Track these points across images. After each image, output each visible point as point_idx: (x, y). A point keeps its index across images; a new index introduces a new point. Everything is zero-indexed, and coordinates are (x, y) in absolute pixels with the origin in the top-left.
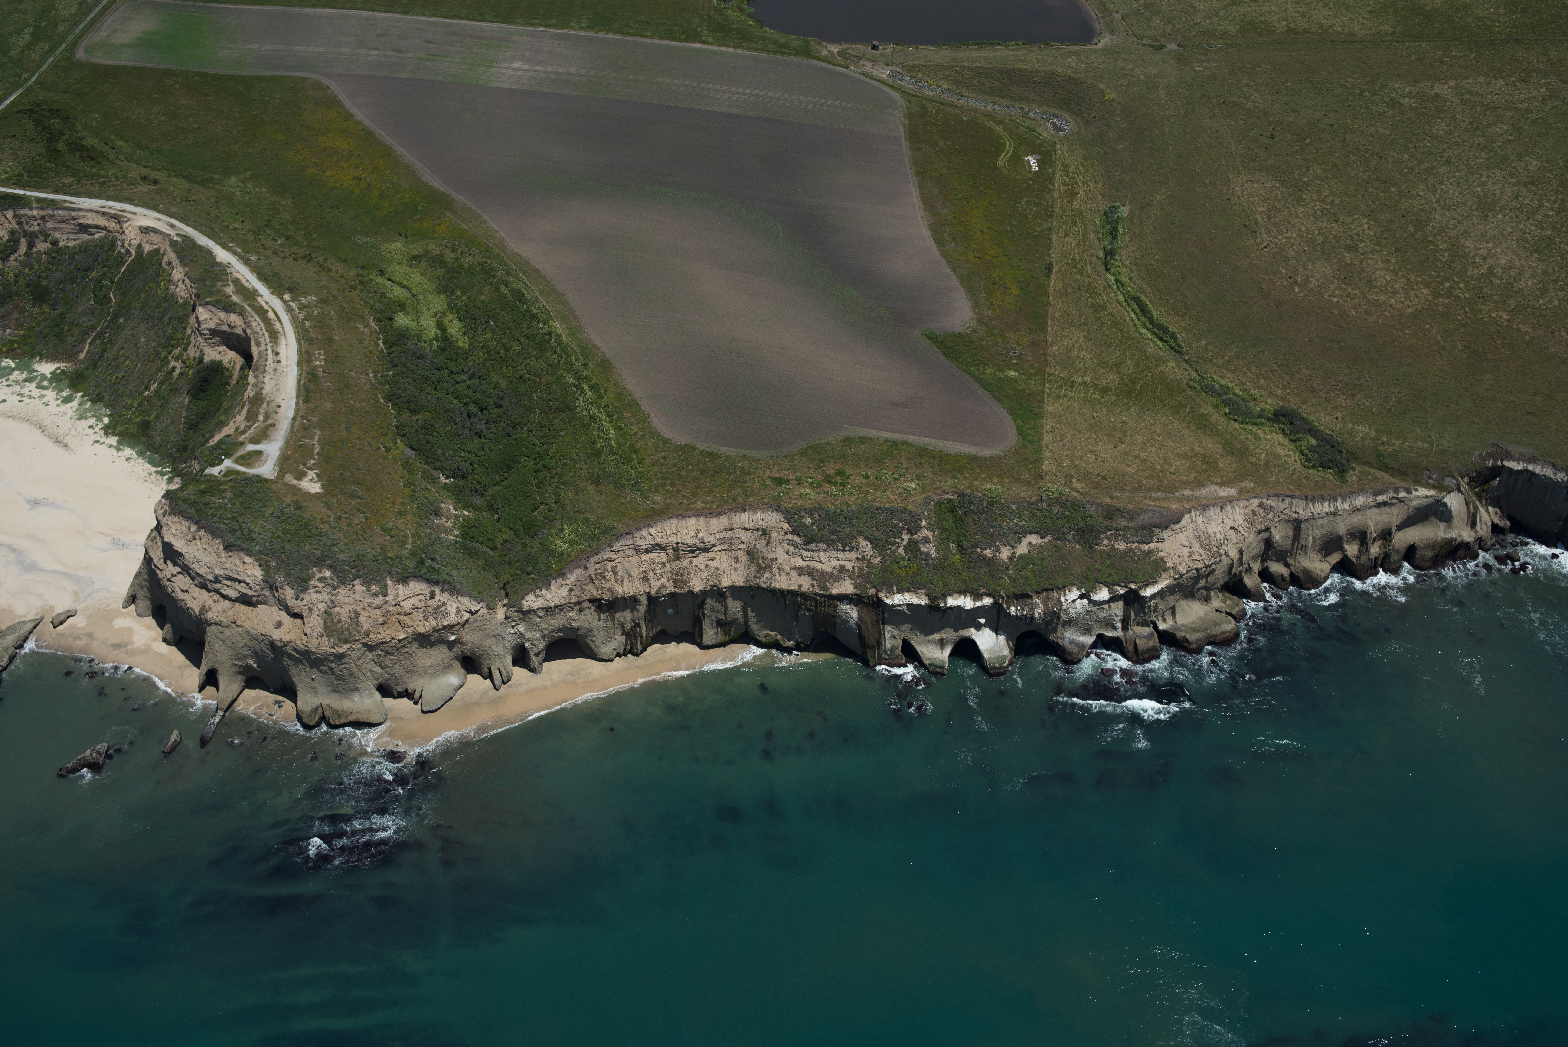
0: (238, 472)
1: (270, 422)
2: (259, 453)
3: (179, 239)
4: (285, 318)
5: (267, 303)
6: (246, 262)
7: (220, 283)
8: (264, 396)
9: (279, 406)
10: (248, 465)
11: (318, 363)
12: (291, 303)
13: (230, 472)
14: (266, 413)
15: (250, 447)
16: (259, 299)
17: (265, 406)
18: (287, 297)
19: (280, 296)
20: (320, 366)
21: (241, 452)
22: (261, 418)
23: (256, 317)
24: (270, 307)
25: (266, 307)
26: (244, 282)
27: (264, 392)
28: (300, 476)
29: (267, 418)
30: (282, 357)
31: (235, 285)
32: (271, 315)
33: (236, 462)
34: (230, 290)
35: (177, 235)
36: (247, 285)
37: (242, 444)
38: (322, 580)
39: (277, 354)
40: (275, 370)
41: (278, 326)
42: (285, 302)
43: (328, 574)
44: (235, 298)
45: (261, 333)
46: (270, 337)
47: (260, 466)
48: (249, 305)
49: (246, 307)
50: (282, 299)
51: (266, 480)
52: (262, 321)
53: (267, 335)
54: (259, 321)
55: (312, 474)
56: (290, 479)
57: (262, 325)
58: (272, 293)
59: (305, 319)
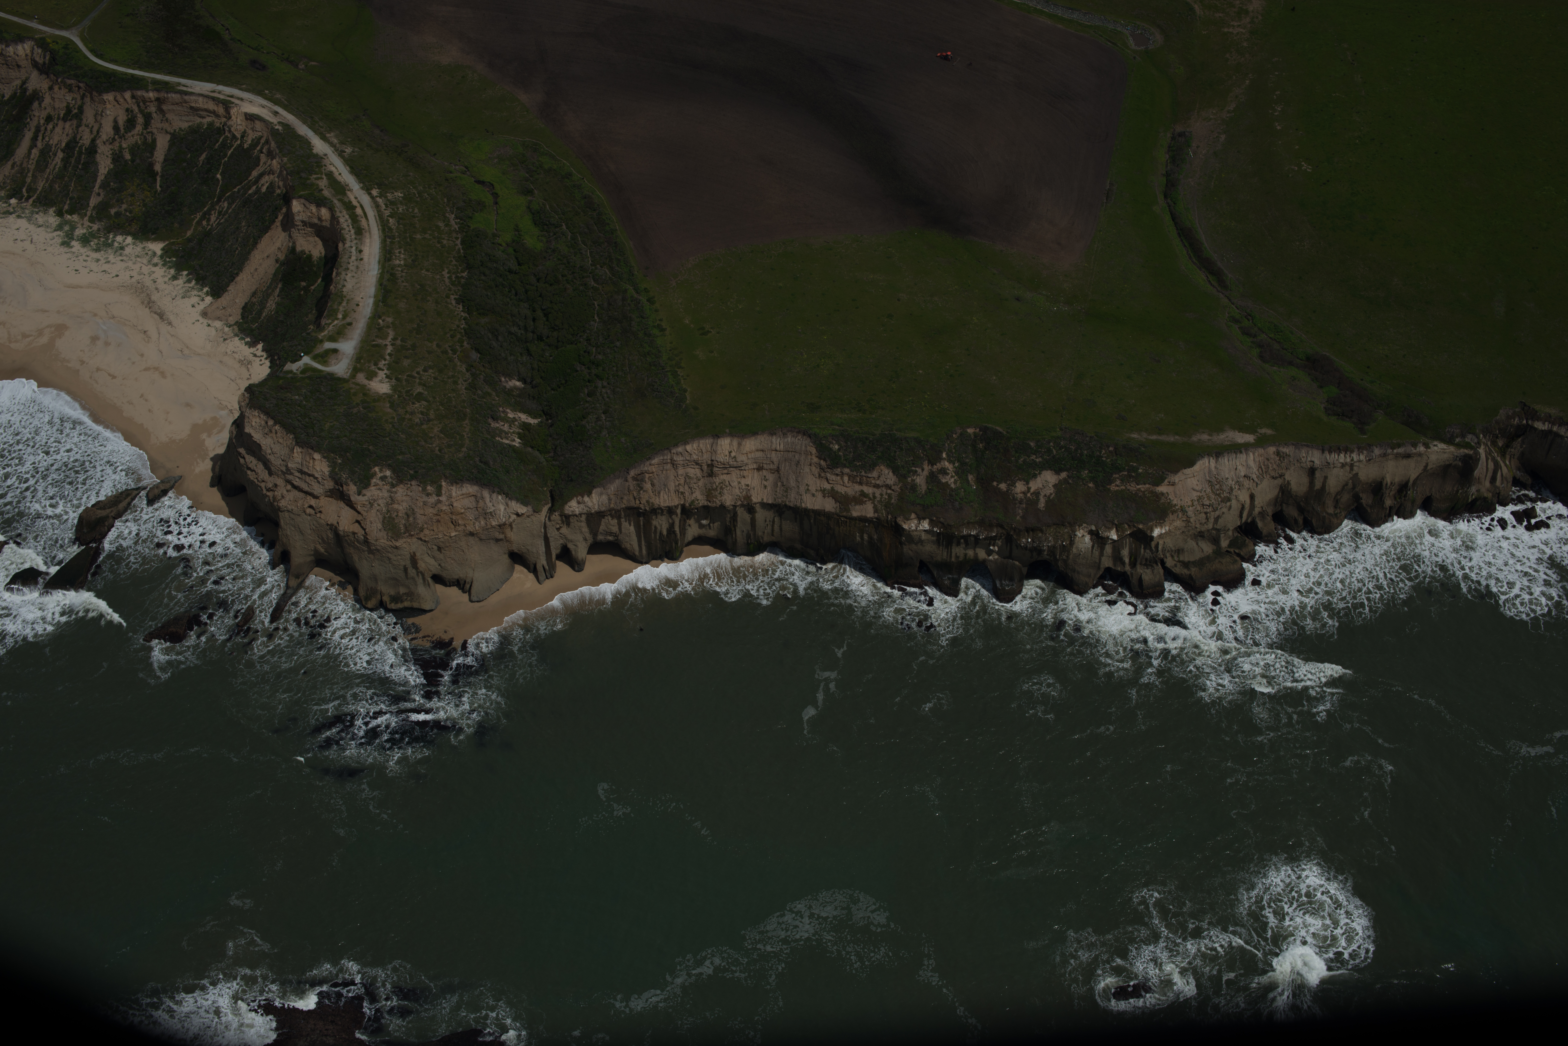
0: (315, 370)
1: (348, 320)
2: (335, 351)
3: (280, 128)
4: (371, 213)
5: (356, 198)
6: (341, 154)
7: (315, 176)
8: (345, 293)
9: (358, 305)
10: (325, 363)
11: (397, 262)
12: (378, 199)
13: (307, 369)
14: (345, 311)
15: (328, 345)
16: (349, 193)
17: (344, 304)
18: (375, 192)
19: (368, 190)
20: (399, 266)
21: (319, 350)
22: (340, 316)
23: (345, 212)
24: (359, 202)
25: (355, 203)
26: (336, 174)
27: (344, 290)
28: (371, 376)
29: (344, 317)
30: (366, 254)
31: (328, 179)
32: (359, 211)
33: (315, 358)
34: (323, 183)
35: (279, 123)
36: (339, 178)
37: (321, 341)
38: (383, 478)
39: (361, 251)
40: (357, 267)
41: (364, 222)
42: (373, 198)
43: (388, 473)
44: (326, 193)
45: (347, 229)
46: (356, 233)
47: (336, 364)
48: (339, 200)
49: (336, 201)
50: (370, 194)
51: (340, 379)
52: (350, 216)
53: (353, 231)
54: (347, 217)
55: (382, 374)
56: (361, 378)
57: (350, 221)
58: (362, 188)
59: (391, 216)
